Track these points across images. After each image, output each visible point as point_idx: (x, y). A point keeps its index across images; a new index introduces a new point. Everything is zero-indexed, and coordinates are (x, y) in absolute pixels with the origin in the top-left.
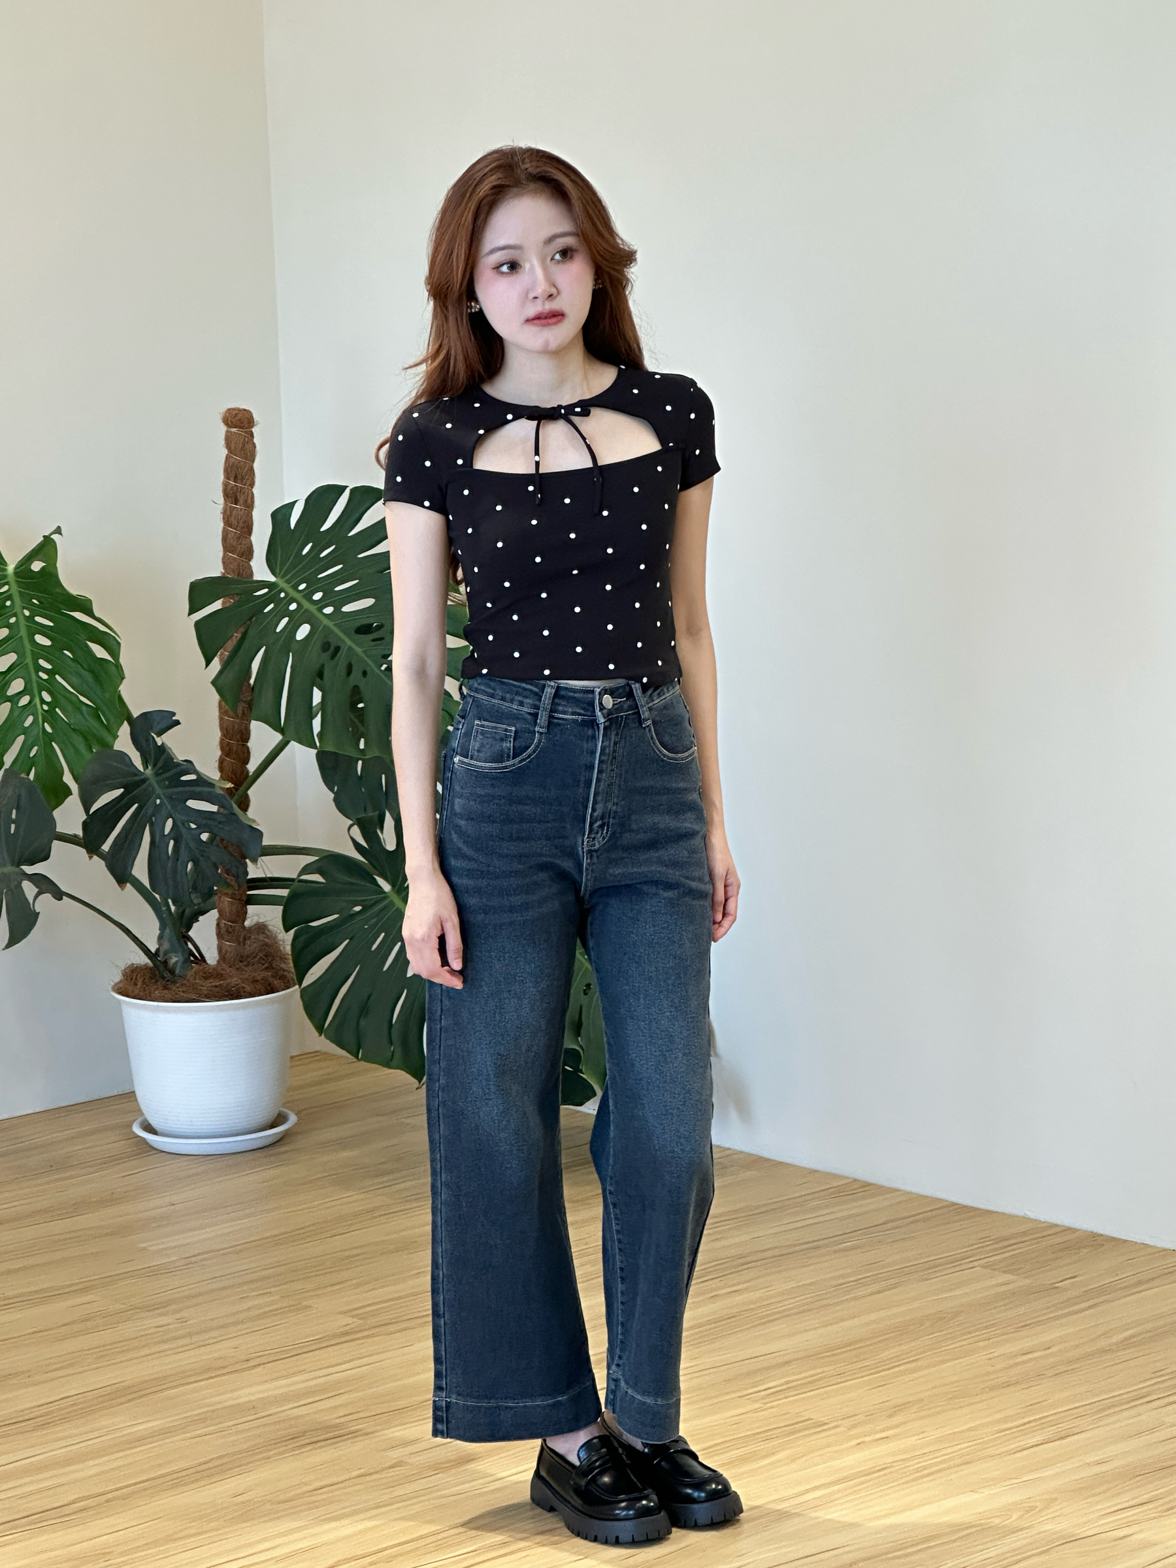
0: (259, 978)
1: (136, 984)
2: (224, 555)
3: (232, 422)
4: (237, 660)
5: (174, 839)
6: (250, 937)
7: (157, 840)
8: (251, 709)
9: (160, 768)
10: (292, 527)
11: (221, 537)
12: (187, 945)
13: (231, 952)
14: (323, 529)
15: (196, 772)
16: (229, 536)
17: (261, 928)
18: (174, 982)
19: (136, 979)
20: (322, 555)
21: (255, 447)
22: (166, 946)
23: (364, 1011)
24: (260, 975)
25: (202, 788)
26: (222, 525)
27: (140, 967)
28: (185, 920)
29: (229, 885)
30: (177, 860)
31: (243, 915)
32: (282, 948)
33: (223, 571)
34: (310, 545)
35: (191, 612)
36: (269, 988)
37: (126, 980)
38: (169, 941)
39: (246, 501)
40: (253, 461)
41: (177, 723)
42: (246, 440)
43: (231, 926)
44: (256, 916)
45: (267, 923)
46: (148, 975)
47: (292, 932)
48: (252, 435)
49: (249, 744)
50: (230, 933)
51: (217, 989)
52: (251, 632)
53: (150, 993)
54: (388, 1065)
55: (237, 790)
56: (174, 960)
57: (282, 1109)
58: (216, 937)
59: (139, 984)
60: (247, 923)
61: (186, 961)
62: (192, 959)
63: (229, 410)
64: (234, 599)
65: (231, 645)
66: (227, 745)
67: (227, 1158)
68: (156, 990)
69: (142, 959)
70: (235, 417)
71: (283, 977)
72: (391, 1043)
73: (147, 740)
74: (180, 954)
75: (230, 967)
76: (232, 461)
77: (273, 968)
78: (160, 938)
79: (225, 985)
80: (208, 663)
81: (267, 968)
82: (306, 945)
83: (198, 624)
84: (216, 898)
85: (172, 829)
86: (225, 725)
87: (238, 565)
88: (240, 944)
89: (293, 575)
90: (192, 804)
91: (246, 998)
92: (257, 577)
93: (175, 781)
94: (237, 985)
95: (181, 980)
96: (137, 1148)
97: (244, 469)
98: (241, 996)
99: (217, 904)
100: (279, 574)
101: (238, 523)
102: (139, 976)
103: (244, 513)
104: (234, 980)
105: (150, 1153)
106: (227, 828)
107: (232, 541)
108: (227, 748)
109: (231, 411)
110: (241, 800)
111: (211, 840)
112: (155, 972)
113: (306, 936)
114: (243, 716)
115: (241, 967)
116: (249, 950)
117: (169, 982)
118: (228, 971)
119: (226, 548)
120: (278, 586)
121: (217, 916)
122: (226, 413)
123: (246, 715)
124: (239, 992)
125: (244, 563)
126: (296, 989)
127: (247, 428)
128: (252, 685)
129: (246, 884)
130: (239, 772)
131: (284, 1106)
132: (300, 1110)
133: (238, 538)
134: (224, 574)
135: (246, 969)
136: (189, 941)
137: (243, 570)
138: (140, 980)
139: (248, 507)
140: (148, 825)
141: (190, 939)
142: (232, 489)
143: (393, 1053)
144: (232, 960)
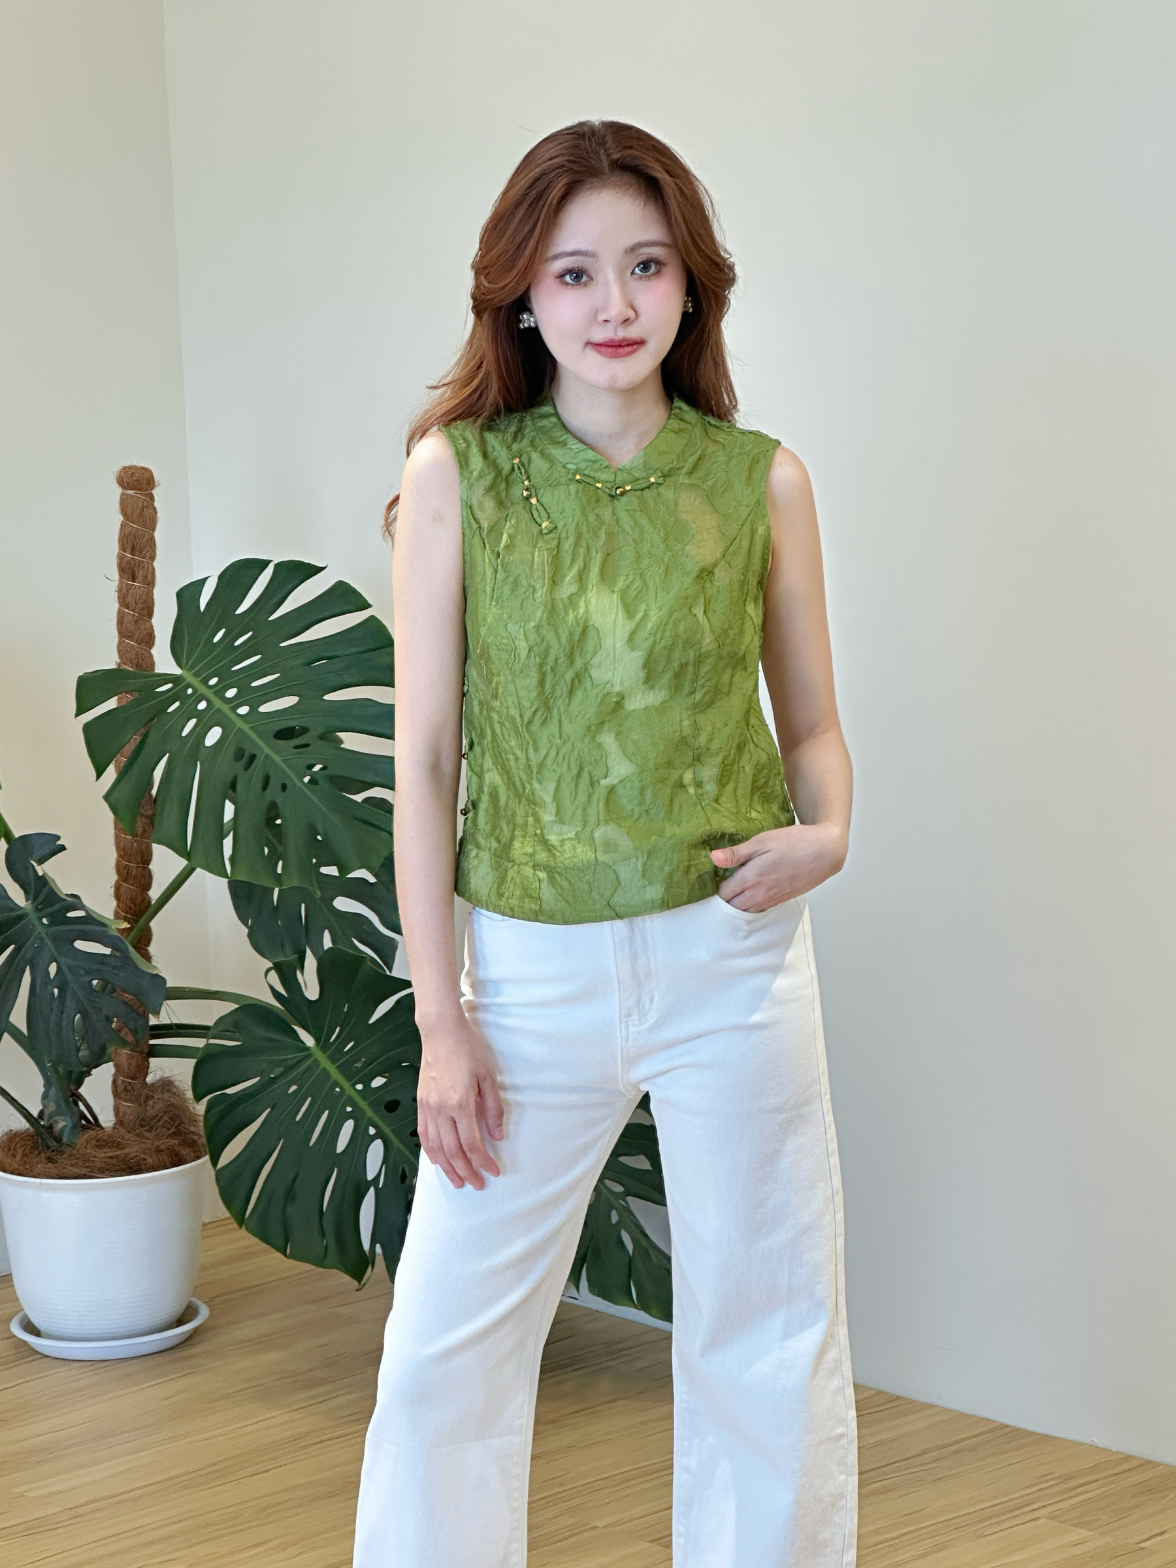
0: (163, 1147)
1: (15, 1156)
2: (120, 642)
3: (128, 483)
4: (136, 770)
5: (58, 988)
6: (152, 1097)
7: (38, 988)
8: (153, 826)
9: (41, 903)
10: (202, 608)
11: (115, 620)
12: (77, 1105)
13: (129, 1115)
14: (238, 612)
15: (83, 908)
16: (126, 619)
17: (166, 1085)
18: (61, 1152)
19: (15, 1150)
20: (236, 644)
21: (156, 513)
22: (52, 1107)
23: (290, 1195)
24: (164, 1144)
25: (91, 927)
26: (117, 606)
27: (22, 1134)
28: (74, 1076)
29: (124, 1043)
30: (62, 1013)
31: (144, 1070)
32: (191, 1108)
33: (118, 661)
34: (223, 631)
35: (80, 711)
36: (176, 1159)
38: (57, 1102)
39: (145, 577)
40: (154, 530)
41: (63, 848)
42: (146, 502)
43: (130, 1083)
44: (159, 1068)
45: (173, 1079)
46: (29, 1144)
47: (205, 1100)
48: (152, 498)
49: (151, 867)
50: (127, 1091)
51: (115, 1162)
52: (153, 735)
53: (31, 1167)
54: (320, 1262)
55: (137, 921)
56: (61, 1124)
57: (193, 1299)
58: (111, 1096)
59: (18, 1157)
60: (149, 1079)
61: (74, 1126)
62: (83, 1122)
63: (125, 468)
64: (132, 696)
65: (129, 749)
66: (124, 868)
67: (125, 1364)
68: (38, 1163)
69: (21, 1124)
70: (132, 476)
71: (192, 1144)
72: (324, 1236)
73: (26, 869)
74: (68, 1119)
75: (129, 1132)
76: (128, 529)
77: (180, 1134)
78: (45, 1097)
79: (122, 1156)
80: (99, 773)
81: (174, 1134)
82: (222, 1116)
83: (87, 728)
84: (111, 1050)
85: (56, 975)
86: (121, 845)
87: (137, 654)
88: (141, 1104)
89: (203, 667)
90: (80, 945)
91: (147, 1171)
92: (159, 669)
93: (59, 918)
94: (136, 1156)
95: (69, 1150)
96: (15, 1352)
97: (143, 539)
98: (142, 1170)
99: (113, 1056)
100: (187, 664)
101: (136, 604)
102: (18, 1145)
103: (144, 592)
104: (133, 1149)
105: (31, 1359)
106: (122, 974)
107: (129, 625)
108: (125, 872)
109: (128, 470)
110: (141, 936)
111: (104, 988)
112: (37, 1139)
113: (222, 1107)
114: (142, 836)
115: (141, 1132)
116: (151, 1112)
117: (55, 1153)
118: (126, 1138)
119: (122, 634)
120: (184, 680)
121: (113, 1071)
122: (121, 472)
123: (146, 835)
124: (139, 1165)
125: (143, 652)
126: (209, 1164)
127: (147, 490)
128: (154, 797)
129: (148, 1033)
130: (139, 900)
131: (194, 1295)
132: (213, 1299)
133: (136, 622)
134: (119, 665)
135: (148, 1135)
136: (81, 1100)
137: (143, 660)
138: (20, 1152)
139: (148, 584)
140: (28, 969)
141: (81, 1098)
142: (128, 563)
143: (326, 1248)
144: (131, 1124)
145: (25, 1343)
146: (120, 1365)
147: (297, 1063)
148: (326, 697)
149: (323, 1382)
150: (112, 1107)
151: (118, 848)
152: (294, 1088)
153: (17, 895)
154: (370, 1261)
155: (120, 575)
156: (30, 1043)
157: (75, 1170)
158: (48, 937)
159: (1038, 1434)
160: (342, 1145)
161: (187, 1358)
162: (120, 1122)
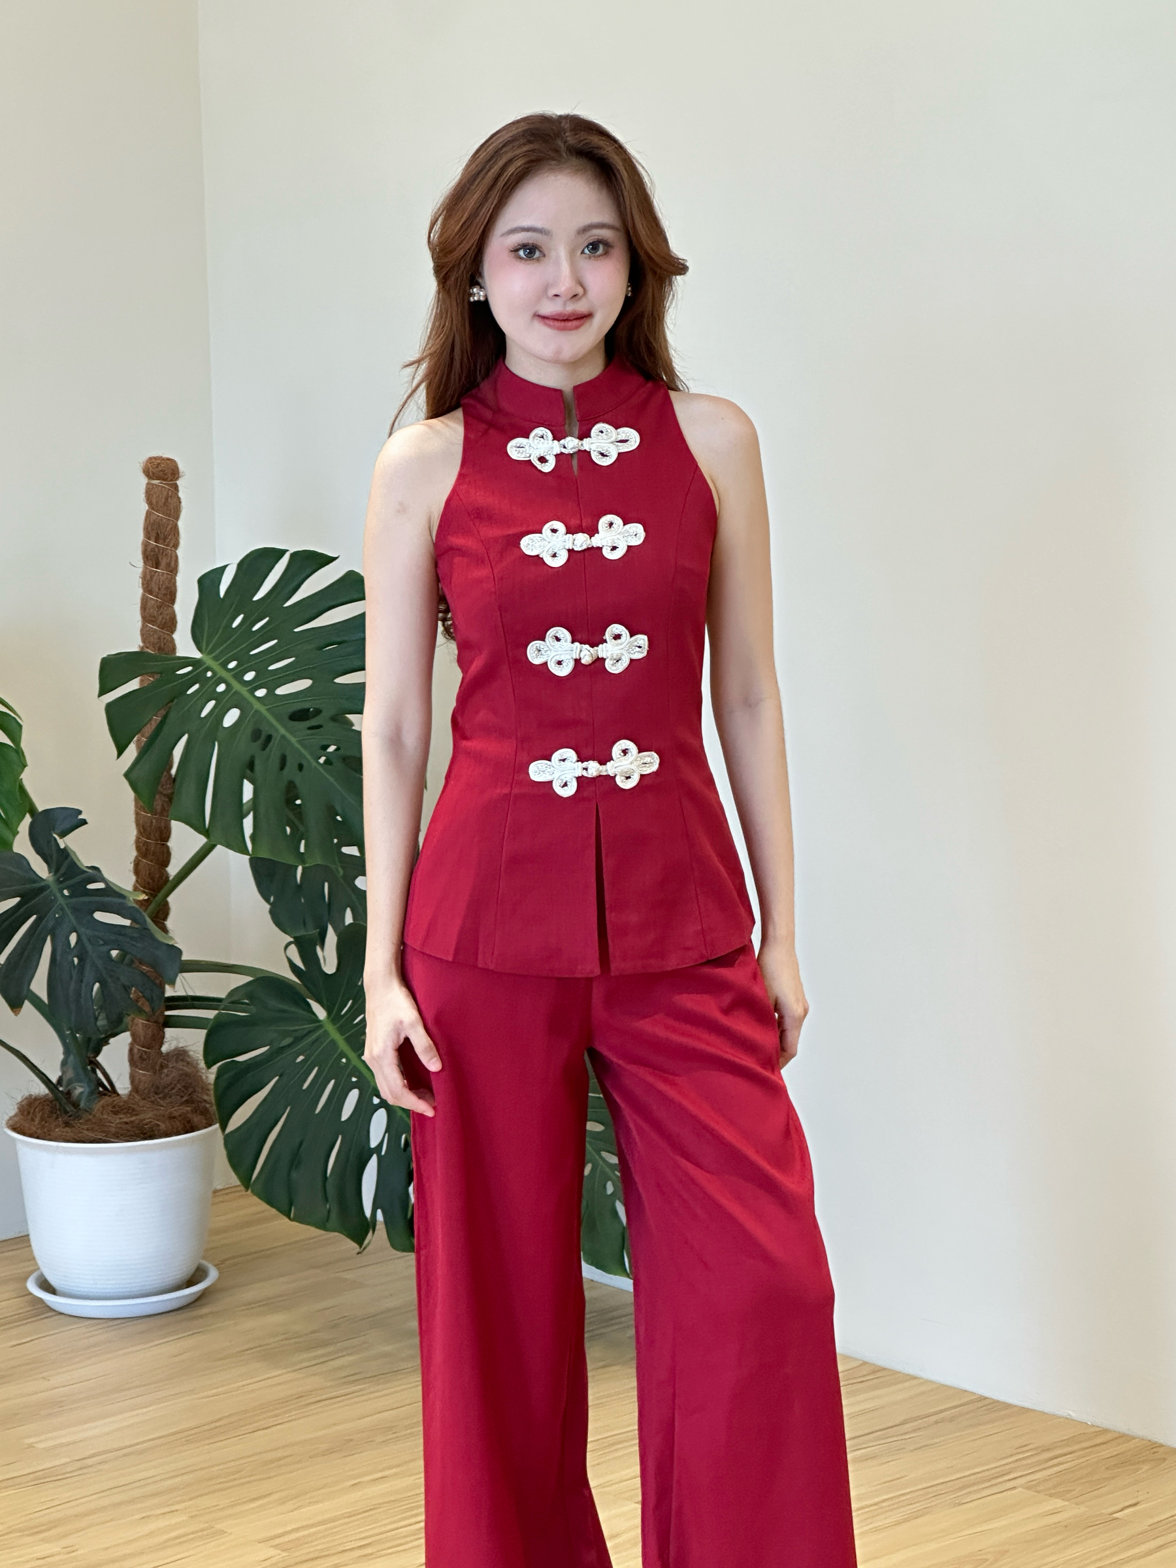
0: (176, 1114)
1: (33, 1120)
2: (143, 626)
3: (153, 472)
4: (155, 750)
5: (77, 957)
6: (167, 1066)
7: (58, 958)
8: (171, 803)
9: (63, 875)
10: (222, 594)
11: (139, 605)
12: (95, 1072)
13: (145, 1082)
14: (256, 598)
15: (103, 880)
16: (151, 604)
17: (181, 1054)
18: (79, 1117)
19: (33, 1113)
20: (255, 628)
21: (180, 502)
22: (70, 1074)
23: (295, 1161)
24: (177, 1111)
25: (111, 898)
26: (141, 591)
27: (41, 1099)
28: (92, 1045)
29: (140, 1011)
30: (82, 981)
31: (161, 1040)
32: (204, 1077)
33: (141, 644)
34: (241, 616)
35: (103, 691)
36: (188, 1126)
37: (23, 1115)
38: (75, 1069)
39: (169, 565)
40: (177, 518)
41: (84, 822)
42: (170, 494)
43: (146, 1052)
44: (174, 1038)
45: (188, 1049)
46: (48, 1109)
47: (215, 1068)
48: (176, 488)
49: (169, 844)
50: (144, 1060)
51: (128, 1127)
52: (173, 715)
53: (48, 1131)
54: (323, 1225)
55: (154, 896)
56: (79, 1090)
57: (201, 1261)
58: (127, 1064)
59: (37, 1122)
60: (165, 1049)
61: (91, 1093)
62: (101, 1089)
63: (151, 458)
64: (153, 677)
65: (149, 730)
66: (144, 844)
67: (135, 1322)
68: (57, 1126)
69: (41, 1090)
70: (157, 467)
71: (205, 1112)
72: (326, 1200)
73: (49, 842)
74: (86, 1085)
75: (144, 1099)
76: (153, 518)
77: (193, 1102)
78: (64, 1064)
79: (137, 1122)
80: (120, 753)
81: (187, 1101)
82: (230, 1085)
83: (110, 708)
84: (127, 1020)
85: (77, 943)
86: (141, 823)
87: (159, 638)
88: (156, 1072)
89: (222, 651)
90: (99, 916)
91: (160, 1137)
92: (181, 652)
93: (79, 890)
94: (151, 1122)
95: (86, 1116)
96: (32, 1308)
97: (167, 527)
98: (155, 1135)
99: (129, 1027)
100: (206, 649)
101: (159, 589)
102: (37, 1110)
103: (167, 579)
104: (148, 1116)
105: (46, 1315)
106: (139, 945)
107: (152, 610)
108: (144, 849)
109: (153, 460)
110: (158, 912)
111: (122, 957)
112: (55, 1105)
113: (232, 1073)
114: (162, 813)
115: (156, 1100)
116: (166, 1080)
117: (71, 1118)
118: (141, 1105)
119: (147, 618)
120: (204, 663)
121: (130, 1040)
122: (147, 462)
123: (165, 813)
124: (153, 1131)
125: (166, 636)
126: (220, 1131)
127: (171, 480)
128: (173, 776)
129: (163, 1005)
130: (157, 876)
131: (204, 1258)
132: (223, 1262)
133: (160, 607)
134: (142, 648)
135: (162, 1102)
136: (98, 1068)
137: (165, 644)
138: (39, 1115)
139: (171, 571)
140: (49, 939)
141: (98, 1065)
142: (153, 550)
143: (329, 1211)
144: (146, 1091)
145: (41, 1300)
146: (128, 1324)
147: (306, 1035)
148: (338, 680)
149: (324, 1344)
150: (127, 1076)
151: (138, 824)
152: (301, 1058)
153: (40, 868)
154: (371, 1224)
155: (145, 563)
156: (50, 1012)
157: (91, 1135)
158: (68, 908)
159: (1015, 1406)
160: (346, 1114)
161: (196, 1318)
162: (135, 1088)
